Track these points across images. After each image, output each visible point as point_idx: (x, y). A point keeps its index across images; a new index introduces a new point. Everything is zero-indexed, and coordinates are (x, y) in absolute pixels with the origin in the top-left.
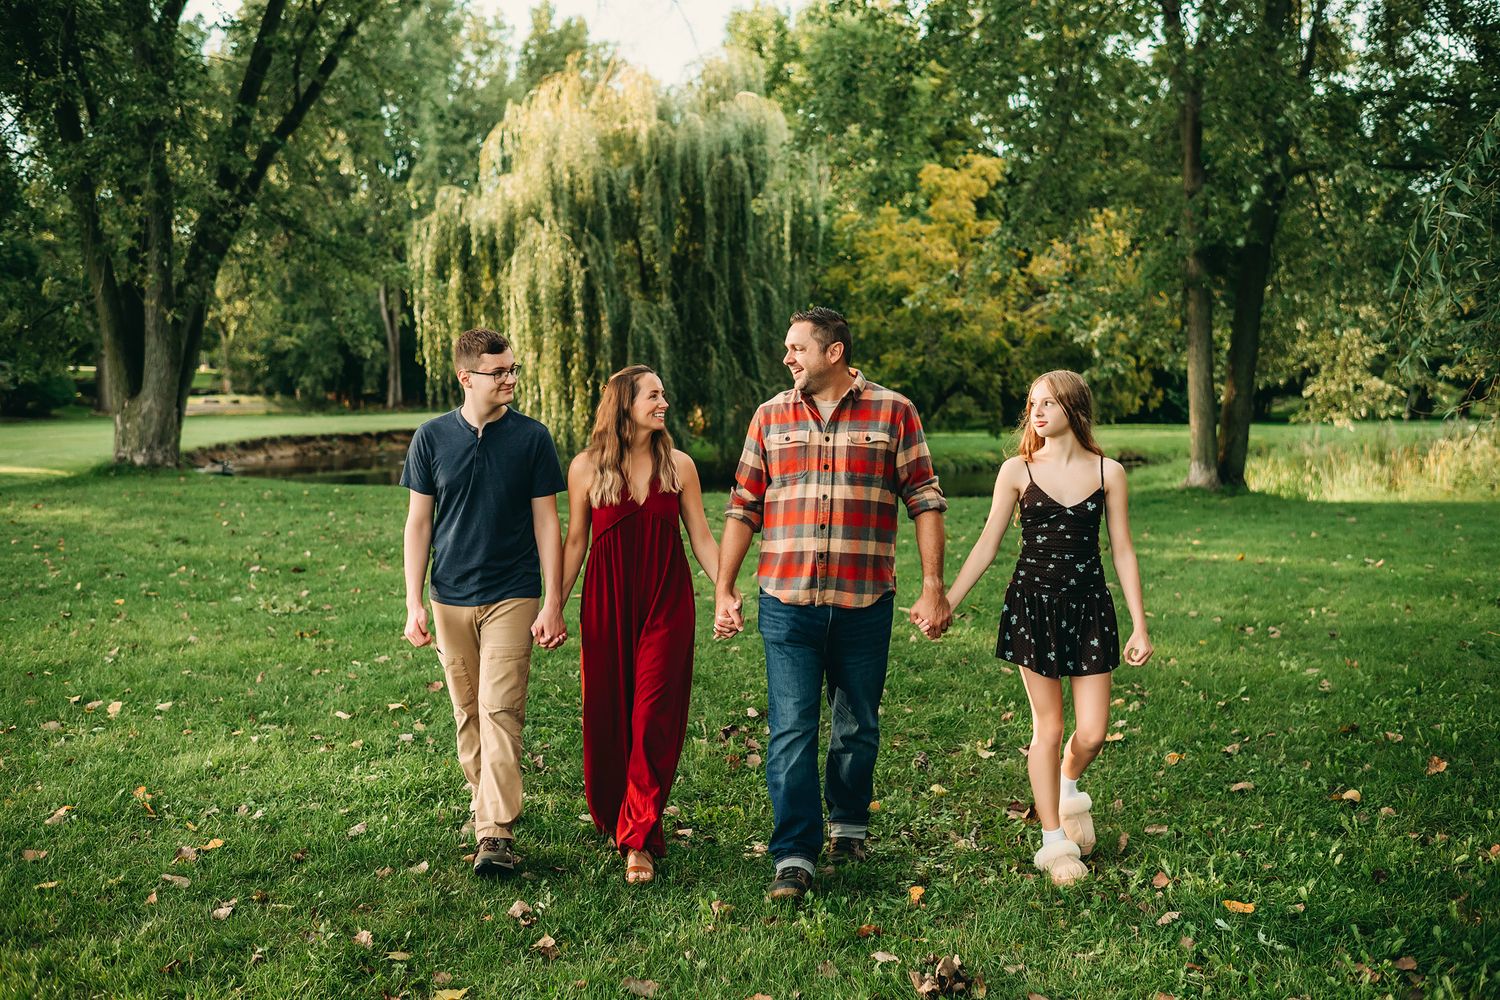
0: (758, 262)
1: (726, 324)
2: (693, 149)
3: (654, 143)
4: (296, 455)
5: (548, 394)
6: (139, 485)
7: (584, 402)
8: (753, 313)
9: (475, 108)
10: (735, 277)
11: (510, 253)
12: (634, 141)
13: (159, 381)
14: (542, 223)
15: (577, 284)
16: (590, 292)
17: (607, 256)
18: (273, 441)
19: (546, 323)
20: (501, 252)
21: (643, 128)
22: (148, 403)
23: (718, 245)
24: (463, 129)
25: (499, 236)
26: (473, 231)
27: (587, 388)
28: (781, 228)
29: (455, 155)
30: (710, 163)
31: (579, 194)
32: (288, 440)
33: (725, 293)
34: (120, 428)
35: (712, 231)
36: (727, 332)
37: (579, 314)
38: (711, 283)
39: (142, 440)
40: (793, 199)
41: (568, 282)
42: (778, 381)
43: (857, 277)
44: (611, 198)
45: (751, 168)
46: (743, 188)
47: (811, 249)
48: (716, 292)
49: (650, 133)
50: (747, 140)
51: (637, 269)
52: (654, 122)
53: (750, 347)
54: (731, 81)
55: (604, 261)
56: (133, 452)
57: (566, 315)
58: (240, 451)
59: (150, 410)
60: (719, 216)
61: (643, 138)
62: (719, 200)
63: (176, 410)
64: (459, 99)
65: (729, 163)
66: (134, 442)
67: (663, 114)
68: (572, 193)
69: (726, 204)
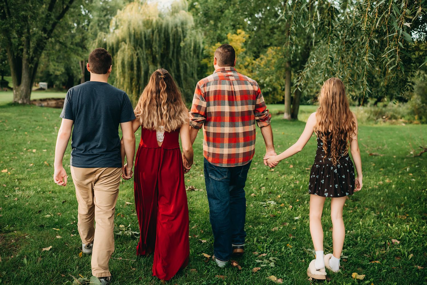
0: (184, 56)
1: (175, 72)
2: (167, 25)
3: (157, 23)
4: (55, 103)
5: (126, 90)
6: (21, 108)
7: (136, 92)
8: (182, 70)
9: (108, 7)
10: (177, 60)
11: (117, 51)
12: (152, 22)
13: (26, 82)
14: (126, 43)
15: (135, 60)
16: (139, 63)
17: (143, 53)
18: (50, 99)
19: (126, 70)
20: (115, 51)
21: (154, 19)
22: (23, 87)
23: (173, 52)
24: (104, 13)
25: (115, 46)
26: (107, 44)
27: (136, 88)
28: (190, 47)
29: (102, 20)
30: (172, 29)
31: (136, 36)
32: (53, 99)
33: (175, 65)
34: (15, 93)
35: (171, 47)
36: (175, 75)
37: (135, 68)
38: (171, 62)
39: (21, 97)
40: (194, 40)
41: (133, 60)
42: (188, 88)
43: (210, 62)
44: (145, 38)
45: (183, 32)
46: (180, 36)
47: (198, 53)
48: (172, 64)
49: (156, 21)
50: (182, 24)
51: (151, 57)
52: (158, 17)
53: (181, 79)
54: (178, 7)
55: (142, 55)
56: (18, 100)
57: (131, 68)
58: (40, 102)
59: (23, 89)
60: (174, 44)
61: (154, 21)
62: (174, 39)
63: (29, 90)
64: (104, 4)
65: (177, 30)
66: (19, 97)
67: (160, 15)
68: (134, 36)
69: (176, 41)
